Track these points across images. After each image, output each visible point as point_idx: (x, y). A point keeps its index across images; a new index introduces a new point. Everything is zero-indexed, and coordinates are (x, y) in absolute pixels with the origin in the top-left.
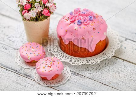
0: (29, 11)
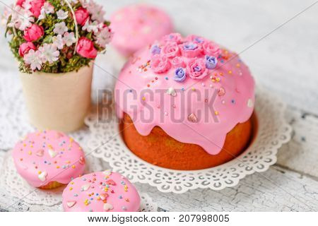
0: (37, 44)
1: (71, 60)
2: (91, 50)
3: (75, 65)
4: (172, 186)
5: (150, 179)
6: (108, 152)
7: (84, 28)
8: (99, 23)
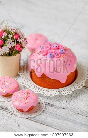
0: (2, 46)
1: (13, 52)
2: (20, 48)
3: (15, 53)
4: (49, 94)
5: (41, 92)
6: (27, 83)
7: (18, 41)
8: (23, 39)
